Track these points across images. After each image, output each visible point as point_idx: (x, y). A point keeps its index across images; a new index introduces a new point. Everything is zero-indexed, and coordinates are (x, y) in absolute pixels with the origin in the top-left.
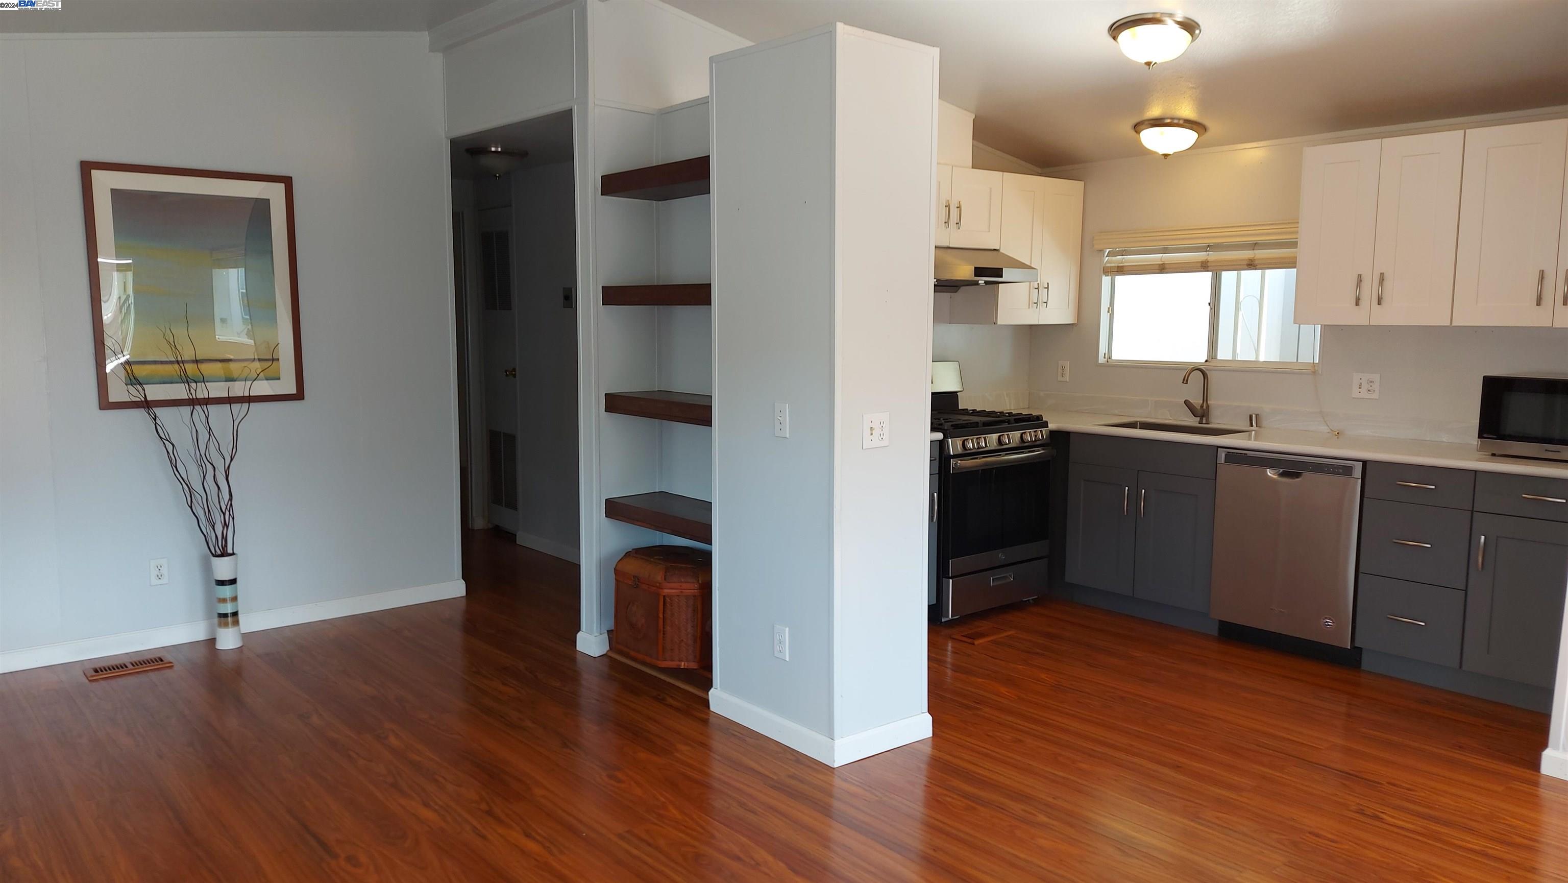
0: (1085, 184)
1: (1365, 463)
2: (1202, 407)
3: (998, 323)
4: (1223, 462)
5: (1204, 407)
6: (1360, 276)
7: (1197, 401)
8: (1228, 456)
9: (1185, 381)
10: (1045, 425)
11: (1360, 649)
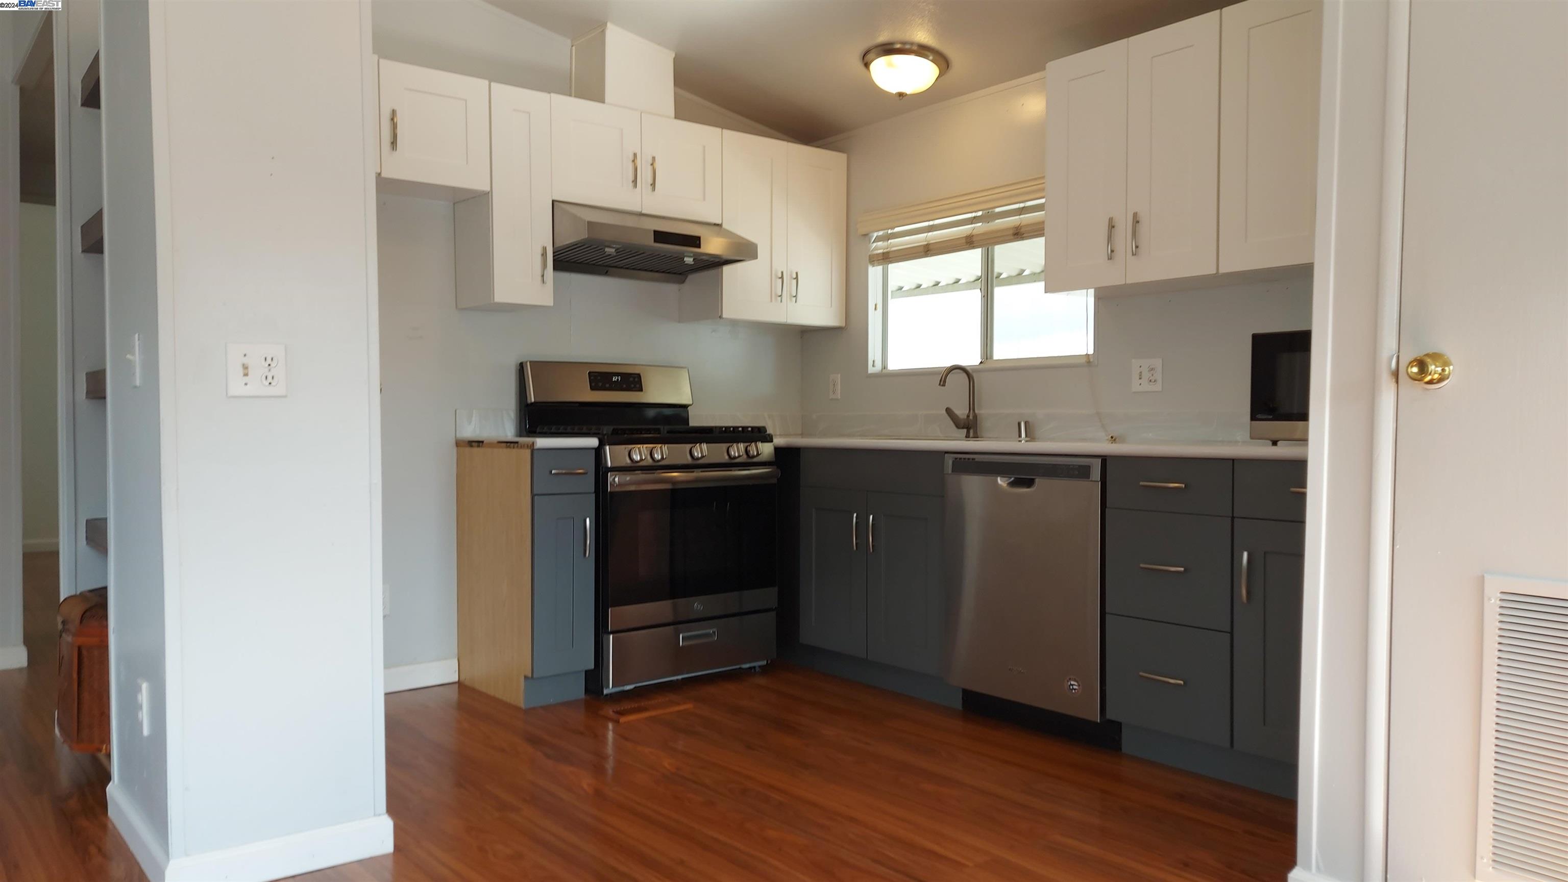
0: (847, 157)
1: (1105, 460)
2: (968, 416)
3: (724, 316)
4: (950, 472)
5: (971, 417)
6: (1111, 220)
7: (962, 412)
8: (955, 461)
9: (943, 383)
10: (768, 439)
11: (1116, 727)
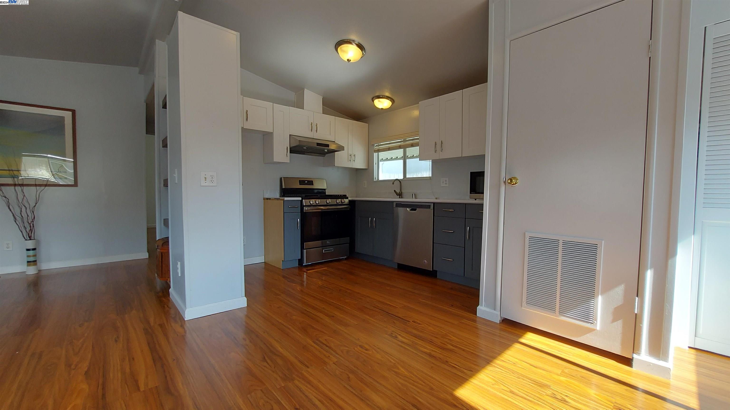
0: (368, 125)
1: (434, 203)
2: (400, 192)
3: (335, 165)
4: (395, 207)
5: (401, 193)
6: (436, 142)
7: (398, 191)
8: (396, 204)
9: (393, 183)
10: (347, 198)
11: (436, 271)
